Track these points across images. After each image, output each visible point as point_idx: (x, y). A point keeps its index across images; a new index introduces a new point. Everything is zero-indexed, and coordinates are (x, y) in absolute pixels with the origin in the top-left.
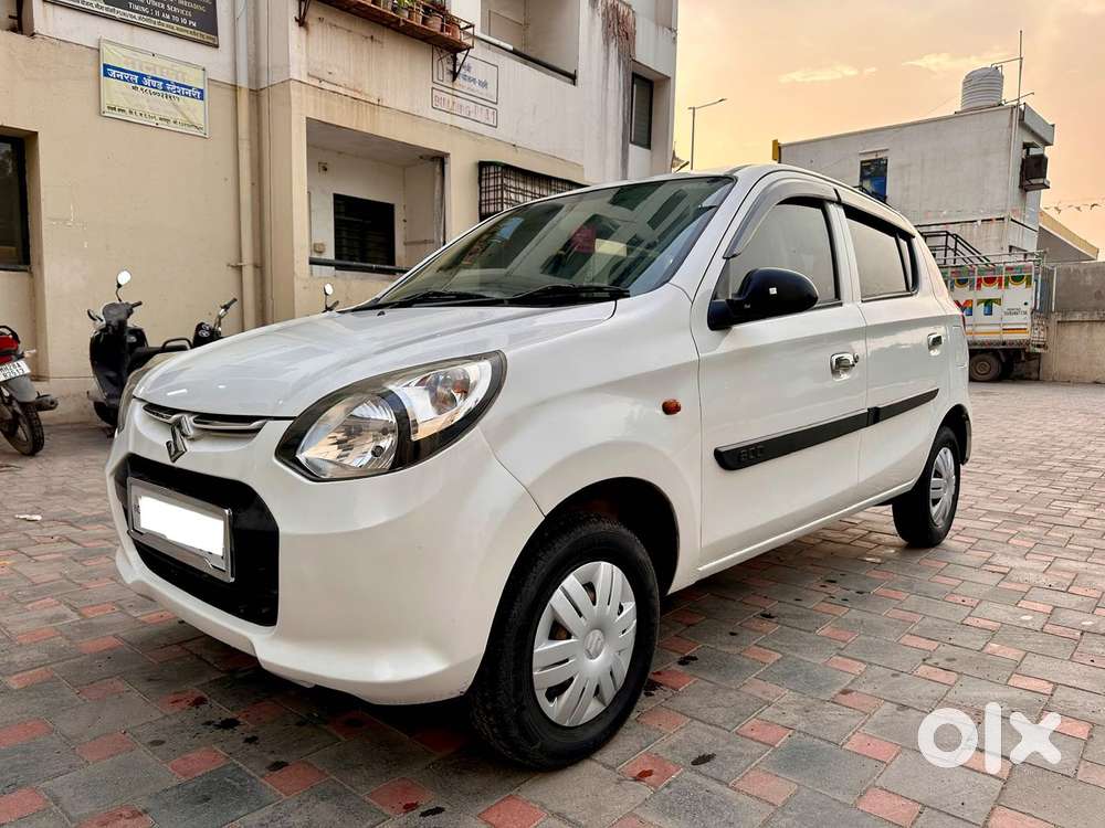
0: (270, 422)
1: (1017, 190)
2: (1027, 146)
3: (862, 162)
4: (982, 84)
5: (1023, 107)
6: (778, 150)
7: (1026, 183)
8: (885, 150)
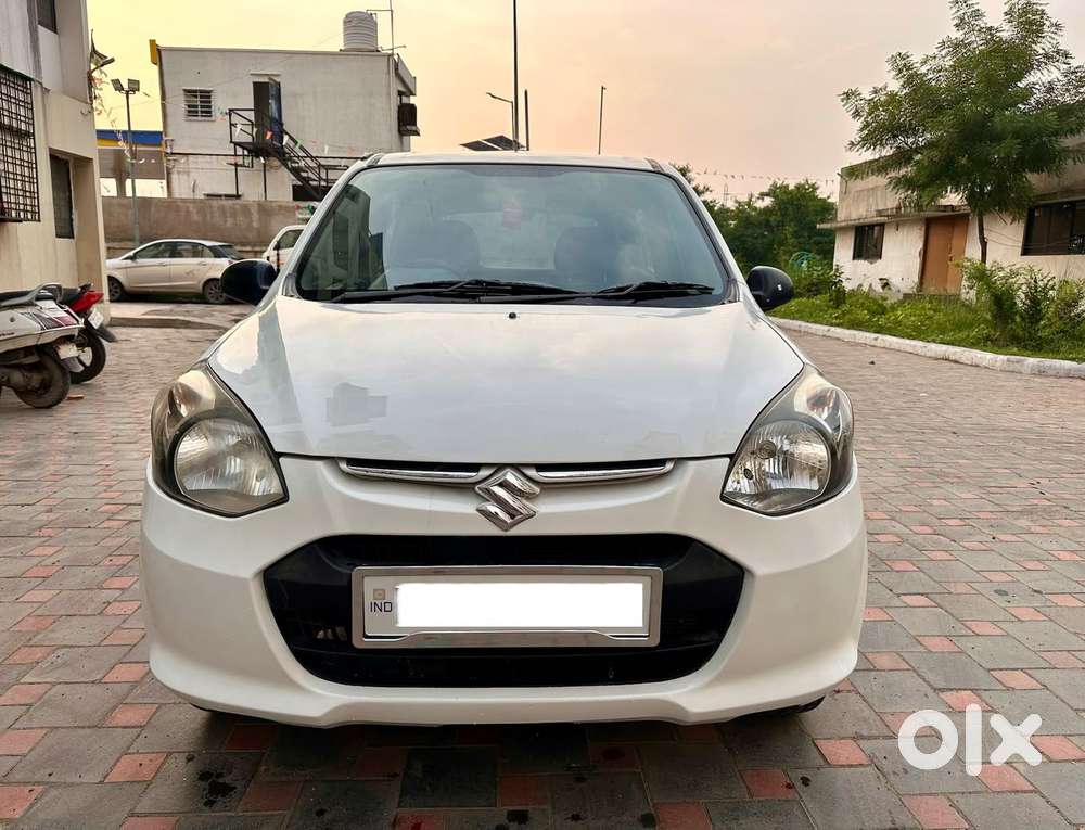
1: (397, 133)
2: (400, 94)
3: (255, 84)
4: (360, 25)
5: (396, 57)
6: (157, 53)
7: (403, 128)
8: (277, 75)
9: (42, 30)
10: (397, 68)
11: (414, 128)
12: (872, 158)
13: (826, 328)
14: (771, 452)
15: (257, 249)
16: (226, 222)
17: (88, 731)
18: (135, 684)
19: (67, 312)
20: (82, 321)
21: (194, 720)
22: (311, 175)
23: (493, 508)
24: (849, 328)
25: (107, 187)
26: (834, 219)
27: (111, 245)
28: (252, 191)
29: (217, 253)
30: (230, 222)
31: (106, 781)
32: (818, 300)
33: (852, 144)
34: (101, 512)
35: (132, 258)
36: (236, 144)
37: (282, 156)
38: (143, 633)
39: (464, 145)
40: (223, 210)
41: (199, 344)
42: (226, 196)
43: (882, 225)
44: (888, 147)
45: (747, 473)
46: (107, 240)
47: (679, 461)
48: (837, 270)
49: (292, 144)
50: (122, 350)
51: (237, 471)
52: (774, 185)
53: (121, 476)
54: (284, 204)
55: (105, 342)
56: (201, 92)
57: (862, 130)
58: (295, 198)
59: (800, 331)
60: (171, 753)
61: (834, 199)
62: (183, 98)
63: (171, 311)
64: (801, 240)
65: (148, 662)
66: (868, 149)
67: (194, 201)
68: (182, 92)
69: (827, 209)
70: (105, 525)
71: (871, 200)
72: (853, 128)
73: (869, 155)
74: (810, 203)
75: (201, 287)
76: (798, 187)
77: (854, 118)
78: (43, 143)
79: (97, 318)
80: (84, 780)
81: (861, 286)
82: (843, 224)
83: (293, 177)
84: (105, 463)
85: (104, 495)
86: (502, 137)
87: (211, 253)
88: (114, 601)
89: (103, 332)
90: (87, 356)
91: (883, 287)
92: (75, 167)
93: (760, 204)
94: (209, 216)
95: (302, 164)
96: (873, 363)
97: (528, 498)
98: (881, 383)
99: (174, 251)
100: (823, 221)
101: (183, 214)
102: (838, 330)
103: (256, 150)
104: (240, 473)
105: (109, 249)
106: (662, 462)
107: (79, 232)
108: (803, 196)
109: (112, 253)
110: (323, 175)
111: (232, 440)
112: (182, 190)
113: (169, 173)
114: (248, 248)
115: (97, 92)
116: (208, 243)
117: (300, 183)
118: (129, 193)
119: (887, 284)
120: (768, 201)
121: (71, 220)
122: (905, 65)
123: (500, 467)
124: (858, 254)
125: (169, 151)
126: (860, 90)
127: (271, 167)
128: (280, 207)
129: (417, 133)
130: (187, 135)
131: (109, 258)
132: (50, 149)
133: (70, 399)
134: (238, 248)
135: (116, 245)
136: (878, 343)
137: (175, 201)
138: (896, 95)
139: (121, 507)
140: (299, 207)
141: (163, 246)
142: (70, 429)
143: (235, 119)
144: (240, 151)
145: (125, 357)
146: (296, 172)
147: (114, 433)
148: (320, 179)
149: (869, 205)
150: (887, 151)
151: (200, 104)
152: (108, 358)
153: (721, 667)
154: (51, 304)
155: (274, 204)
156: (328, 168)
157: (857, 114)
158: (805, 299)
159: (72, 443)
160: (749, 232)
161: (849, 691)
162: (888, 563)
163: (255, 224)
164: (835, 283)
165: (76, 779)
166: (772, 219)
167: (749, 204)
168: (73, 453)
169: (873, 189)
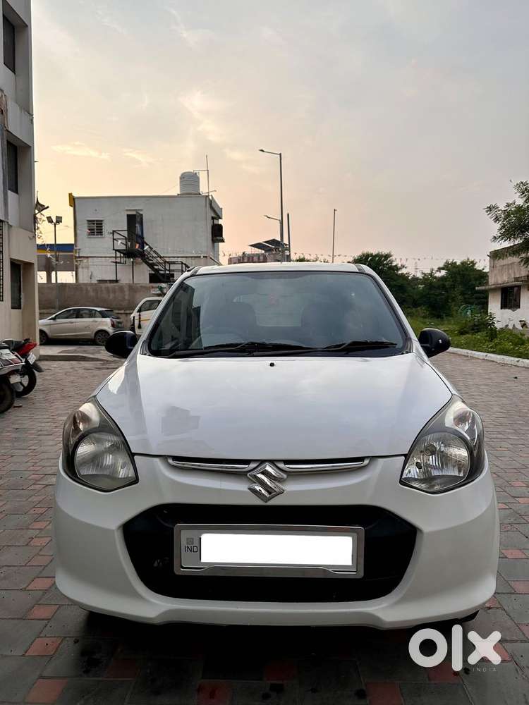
0: (381, 460)
1: (211, 241)
2: (213, 218)
3: (128, 215)
4: (189, 180)
5: (210, 197)
6: (73, 200)
7: (214, 238)
8: (141, 210)
9: (10, 193)
10: (211, 204)
11: (221, 238)
12: (509, 245)
13: (485, 354)
14: (433, 452)
15: (128, 312)
16: (109, 296)
17: (16, 621)
18: (46, 591)
19: (16, 355)
20: (24, 360)
21: (79, 617)
22: (160, 267)
23: (258, 488)
24: (499, 354)
25: (41, 277)
26: (487, 283)
27: (42, 311)
28: (125, 278)
29: (103, 315)
30: (112, 296)
31: (27, 654)
32: (478, 336)
33: (495, 237)
34: (30, 480)
35: (54, 319)
36: (116, 250)
37: (143, 256)
38: (51, 558)
39: (252, 246)
40: (108, 289)
41: (91, 371)
42: (110, 281)
43: (519, 287)
44: (519, 239)
45: (418, 466)
46: (40, 308)
47: (373, 458)
48: (491, 316)
49: (149, 250)
50: (47, 375)
51: (110, 463)
52: (447, 263)
53: (41, 456)
54: (143, 285)
55: (36, 372)
56: (97, 221)
57: (501, 229)
58: (151, 282)
59: (468, 356)
60: (65, 637)
61: (486, 270)
62: (86, 225)
63: (76, 350)
64: (466, 296)
65: (54, 577)
66: (505, 240)
67: (91, 284)
68: (86, 222)
69: (482, 276)
70: (32, 487)
71: (510, 271)
72: (495, 228)
73: (506, 244)
74: (471, 273)
75: (93, 335)
76: (463, 263)
77: (495, 222)
78: (7, 256)
79: (32, 358)
80: (13, 653)
81: (507, 326)
82: (493, 287)
83: (149, 269)
84: (33, 448)
85: (32, 468)
86: (274, 240)
87: (99, 315)
88: (35, 537)
89: (36, 366)
90: (25, 381)
91: (522, 327)
92: (24, 269)
93: (438, 275)
94: (99, 293)
95: (155, 261)
96: (516, 378)
97: (279, 482)
98: (522, 391)
99: (78, 314)
100: (480, 284)
101: (85, 292)
102: (493, 355)
103: (128, 253)
104: (112, 465)
105: (40, 313)
106: (361, 459)
107: (24, 305)
108: (466, 269)
109: (42, 316)
110: (167, 267)
111: (108, 445)
112: (84, 279)
113: (77, 268)
114: (122, 312)
115: (39, 225)
116: (99, 309)
117: (153, 272)
118: (53, 281)
119: (525, 324)
120: (443, 273)
121: (20, 299)
122: (526, 189)
123: (262, 462)
124: (504, 305)
125: (77, 255)
126: (498, 205)
127: (137, 263)
128: (141, 287)
129: (223, 241)
130: (89, 246)
131: (40, 319)
132: (11, 259)
133: (15, 407)
134: (117, 312)
135: (45, 311)
136: (518, 364)
137: (80, 285)
138: (522, 206)
139: (42, 476)
140: (153, 287)
141: (72, 312)
142: (13, 426)
143: (116, 236)
144: (118, 254)
145: (47, 380)
146: (151, 266)
147: (39, 428)
148: (166, 270)
149: (509, 274)
150: (519, 241)
151: (96, 228)
152: (37, 381)
153: (404, 592)
154: (7, 351)
155: (138, 285)
156: (170, 263)
157: (497, 219)
158: (470, 336)
159: (14, 435)
160: (432, 292)
161: (497, 608)
162: (525, 518)
163: (127, 297)
164: (490, 324)
165: (8, 653)
166: (447, 283)
167: (431, 274)
168: (15, 442)
169: (511, 264)
